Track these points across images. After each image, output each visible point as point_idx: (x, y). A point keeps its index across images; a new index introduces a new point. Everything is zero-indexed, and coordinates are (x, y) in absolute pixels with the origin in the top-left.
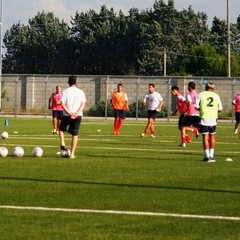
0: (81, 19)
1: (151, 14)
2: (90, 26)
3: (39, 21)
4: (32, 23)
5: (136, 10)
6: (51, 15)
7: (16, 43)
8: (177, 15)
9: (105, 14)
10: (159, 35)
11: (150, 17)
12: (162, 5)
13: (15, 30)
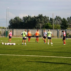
0: (24, 18)
1: (38, 17)
2: (26, 19)
3: (16, 18)
4: (14, 19)
5: (35, 16)
6: (18, 17)
7: (11, 23)
8: (43, 17)
9: (29, 17)
10: (40, 21)
11: (38, 18)
12: (40, 15)
13: (11, 20)
